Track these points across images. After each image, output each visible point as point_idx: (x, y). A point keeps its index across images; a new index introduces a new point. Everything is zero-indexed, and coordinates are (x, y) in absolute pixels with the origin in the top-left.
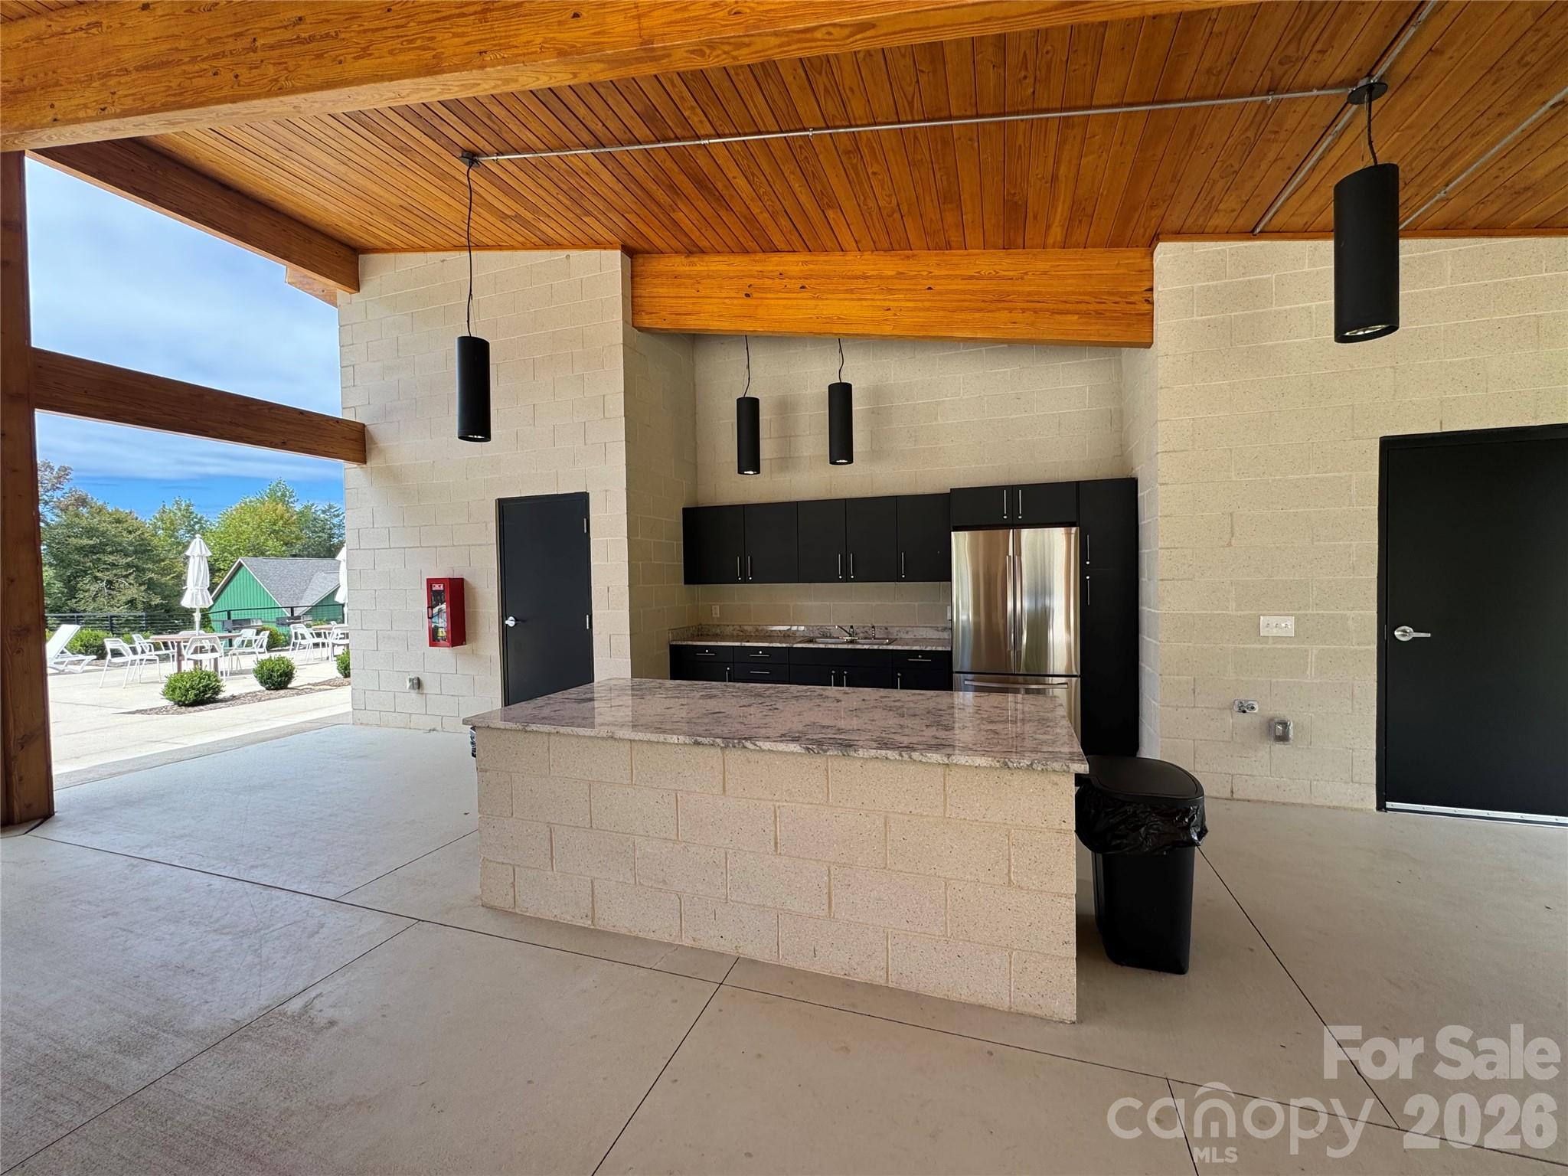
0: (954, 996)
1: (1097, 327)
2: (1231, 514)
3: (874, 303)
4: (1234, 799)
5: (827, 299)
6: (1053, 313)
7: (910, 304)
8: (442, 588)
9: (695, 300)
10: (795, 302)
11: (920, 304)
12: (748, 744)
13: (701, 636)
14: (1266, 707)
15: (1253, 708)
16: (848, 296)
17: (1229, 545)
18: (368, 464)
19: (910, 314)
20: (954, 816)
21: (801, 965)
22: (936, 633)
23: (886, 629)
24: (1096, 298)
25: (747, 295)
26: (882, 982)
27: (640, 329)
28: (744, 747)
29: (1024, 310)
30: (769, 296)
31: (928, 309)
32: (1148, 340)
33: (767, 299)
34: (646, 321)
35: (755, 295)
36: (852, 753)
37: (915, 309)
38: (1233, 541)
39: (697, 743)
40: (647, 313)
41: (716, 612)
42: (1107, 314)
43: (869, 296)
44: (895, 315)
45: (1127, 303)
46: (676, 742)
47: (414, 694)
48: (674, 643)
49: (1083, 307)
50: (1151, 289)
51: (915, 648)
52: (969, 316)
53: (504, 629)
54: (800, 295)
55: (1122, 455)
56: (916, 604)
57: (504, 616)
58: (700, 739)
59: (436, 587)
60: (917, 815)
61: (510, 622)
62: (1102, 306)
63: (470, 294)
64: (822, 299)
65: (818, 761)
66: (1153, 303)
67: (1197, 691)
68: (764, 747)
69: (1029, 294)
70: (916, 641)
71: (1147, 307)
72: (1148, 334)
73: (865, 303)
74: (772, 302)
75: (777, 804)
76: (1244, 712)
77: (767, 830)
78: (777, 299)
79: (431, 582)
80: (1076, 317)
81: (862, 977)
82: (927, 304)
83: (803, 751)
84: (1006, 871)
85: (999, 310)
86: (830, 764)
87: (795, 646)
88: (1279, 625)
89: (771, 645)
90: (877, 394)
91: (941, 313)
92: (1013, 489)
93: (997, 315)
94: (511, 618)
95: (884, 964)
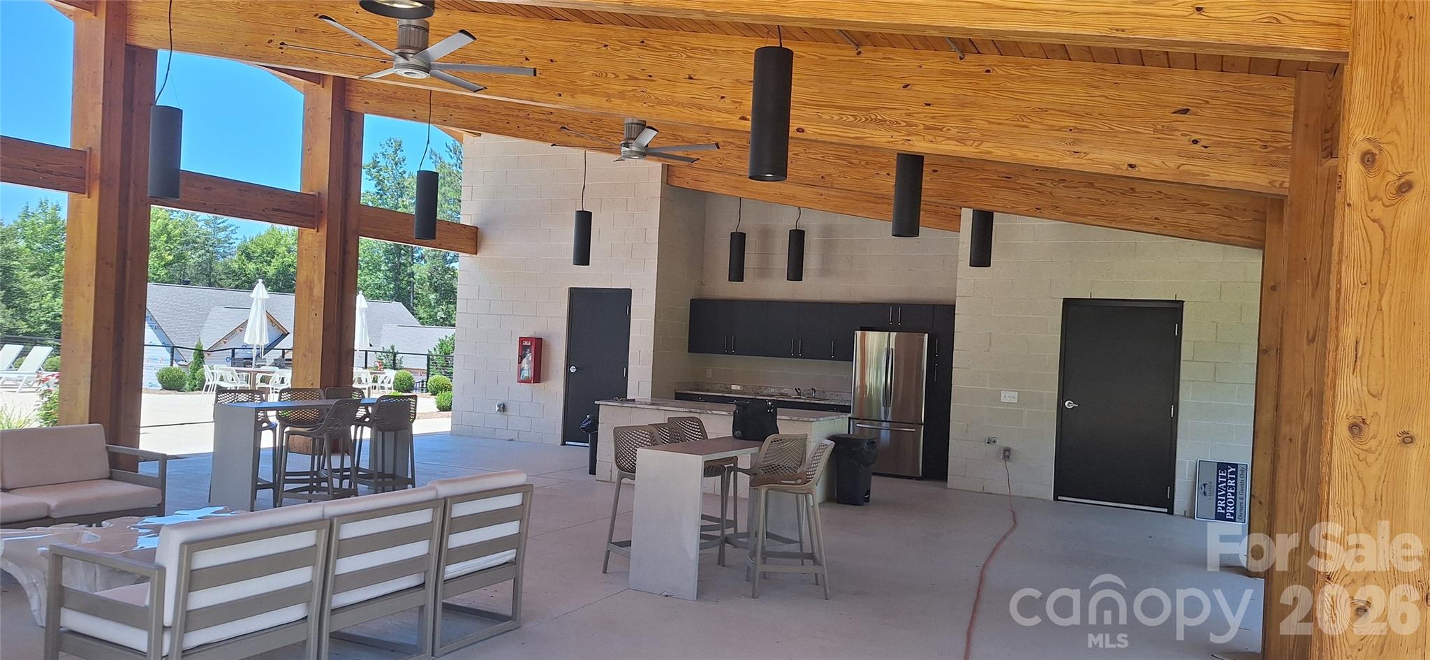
1: (935, 220)
2: (990, 333)
3: (814, 190)
7: (834, 194)
8: (529, 344)
11: (839, 194)
14: (1003, 443)
15: (995, 441)
17: (988, 351)
18: (478, 254)
19: (834, 199)
24: (934, 203)
27: (671, 186)
32: (959, 231)
34: (676, 182)
37: (836, 197)
38: (991, 349)
40: (676, 177)
41: (709, 372)
42: (941, 213)
44: (825, 199)
45: (952, 207)
47: (499, 415)
48: (679, 392)
49: (927, 208)
51: (832, 403)
53: (568, 373)
57: (568, 366)
59: (526, 343)
61: (573, 369)
67: (968, 431)
72: (959, 228)
76: (992, 443)
80: (923, 213)
82: (843, 195)
88: (1009, 397)
91: (851, 201)
92: (895, 306)
94: (573, 366)
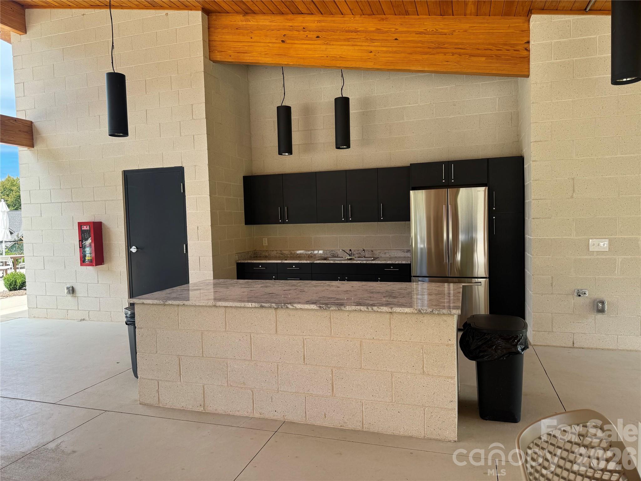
0: (396, 433)
1: (497, 65)
2: (573, 179)
3: (362, 48)
4: (574, 348)
5: (333, 45)
6: (471, 55)
7: (384, 49)
8: (88, 228)
9: (250, 44)
10: (312, 46)
11: (390, 49)
12: (289, 306)
13: (256, 258)
14: (592, 293)
15: (585, 293)
16: (347, 43)
17: (572, 197)
18: (35, 147)
19: (383, 55)
20: (395, 339)
21: (318, 423)
22: (403, 253)
23: (372, 251)
24: (496, 47)
25: (283, 41)
26: (359, 428)
27: (215, 62)
28: (287, 308)
29: (453, 54)
30: (296, 42)
31: (395, 52)
32: (527, 74)
33: (295, 44)
34: (218, 57)
35: (288, 41)
36: (343, 308)
37: (386, 52)
38: (574, 195)
39: (262, 307)
40: (218, 52)
41: (265, 242)
42: (503, 57)
43: (359, 44)
44: (375, 55)
45: (515, 50)
46: (251, 306)
47: (69, 297)
48: (239, 262)
49: (488, 52)
50: (528, 42)
51: (388, 262)
52: (419, 57)
53: (129, 254)
54: (315, 42)
55: (518, 141)
56: (391, 235)
57: (129, 246)
58: (263, 304)
59: (85, 228)
60: (377, 340)
61: (134, 250)
62: (500, 52)
63: (113, 45)
64: (330, 45)
65: (326, 313)
66: (529, 51)
67: (554, 284)
68: (298, 307)
69: (456, 44)
70: (390, 258)
71: (525, 53)
72: (527, 69)
73: (356, 48)
74: (299, 46)
75: (305, 337)
76: (580, 296)
77: (299, 352)
78: (302, 44)
79: (80, 225)
80: (483, 59)
81: (350, 426)
82: (395, 49)
83: (318, 308)
84: (422, 367)
85: (438, 53)
86: (332, 315)
87: (315, 262)
88: (599, 245)
89: (300, 262)
90: (366, 102)
91: (403, 55)
92: (448, 163)
93: (437, 56)
94: (134, 247)
95: (361, 419)
